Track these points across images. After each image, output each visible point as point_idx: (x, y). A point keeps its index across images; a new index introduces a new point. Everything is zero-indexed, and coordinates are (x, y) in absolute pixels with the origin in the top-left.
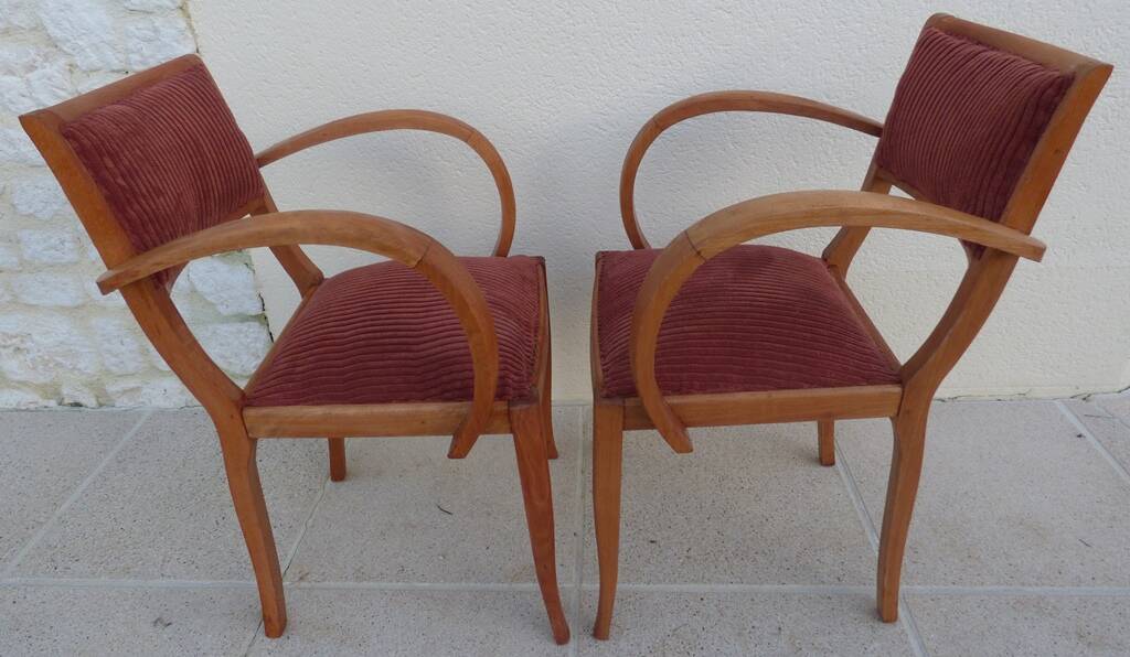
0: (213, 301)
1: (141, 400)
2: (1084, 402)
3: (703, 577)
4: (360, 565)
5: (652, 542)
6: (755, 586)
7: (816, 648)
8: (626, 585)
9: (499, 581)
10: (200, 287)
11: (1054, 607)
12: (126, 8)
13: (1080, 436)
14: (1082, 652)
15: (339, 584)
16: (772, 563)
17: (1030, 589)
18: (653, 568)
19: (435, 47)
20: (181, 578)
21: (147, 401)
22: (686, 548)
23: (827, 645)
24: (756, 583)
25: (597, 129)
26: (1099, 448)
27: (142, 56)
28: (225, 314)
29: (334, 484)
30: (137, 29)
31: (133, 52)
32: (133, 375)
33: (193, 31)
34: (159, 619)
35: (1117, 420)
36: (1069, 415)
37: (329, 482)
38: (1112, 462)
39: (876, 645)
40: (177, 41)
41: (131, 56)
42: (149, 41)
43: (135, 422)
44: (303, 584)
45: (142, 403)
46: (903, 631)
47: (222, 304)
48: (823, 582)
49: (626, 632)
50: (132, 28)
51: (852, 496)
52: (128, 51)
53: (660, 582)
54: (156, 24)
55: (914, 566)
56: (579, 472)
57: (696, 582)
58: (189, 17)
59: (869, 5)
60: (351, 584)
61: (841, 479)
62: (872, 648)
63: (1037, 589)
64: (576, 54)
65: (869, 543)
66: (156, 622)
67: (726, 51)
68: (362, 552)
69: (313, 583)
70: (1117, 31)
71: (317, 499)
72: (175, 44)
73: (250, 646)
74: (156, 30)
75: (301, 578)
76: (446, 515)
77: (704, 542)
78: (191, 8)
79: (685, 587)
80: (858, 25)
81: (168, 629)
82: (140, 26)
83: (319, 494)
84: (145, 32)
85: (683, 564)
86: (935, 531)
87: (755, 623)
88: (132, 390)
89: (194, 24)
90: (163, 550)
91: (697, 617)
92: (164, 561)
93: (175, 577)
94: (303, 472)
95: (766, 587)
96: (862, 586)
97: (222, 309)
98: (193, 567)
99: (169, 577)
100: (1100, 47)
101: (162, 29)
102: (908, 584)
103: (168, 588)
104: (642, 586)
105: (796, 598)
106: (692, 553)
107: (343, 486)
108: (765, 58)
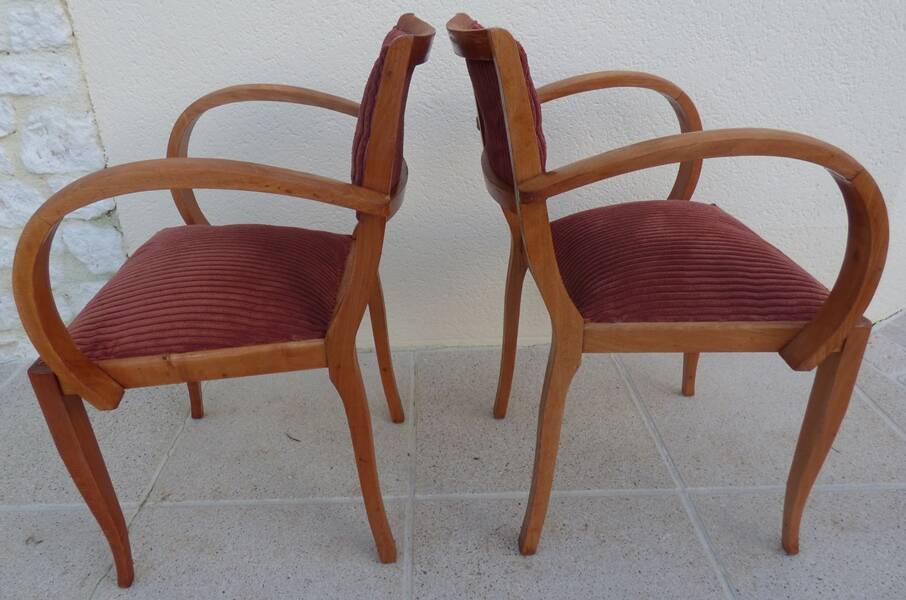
0: (86, 262)
3: (520, 486)
4: (217, 486)
5: (476, 459)
6: (564, 492)
7: (618, 540)
8: (454, 494)
9: (342, 495)
10: (72, 248)
14: (837, 535)
15: (198, 502)
16: (578, 473)
18: (477, 480)
19: (285, 34)
20: (52, 502)
22: (505, 463)
23: (627, 538)
24: (565, 489)
25: (424, 107)
27: (23, 38)
28: (95, 272)
29: (193, 420)
30: (19, 14)
31: (14, 35)
32: (8, 330)
33: (69, 16)
34: (30, 538)
37: (189, 419)
39: (668, 535)
40: (54, 24)
41: (13, 38)
42: (29, 25)
43: (10, 373)
44: (165, 503)
45: (19, 356)
46: (690, 524)
47: (93, 264)
48: (622, 487)
49: (454, 533)
50: (13, 13)
51: (644, 418)
52: (10, 34)
53: (483, 491)
54: (36, 9)
55: (697, 472)
56: (411, 404)
57: (514, 490)
58: (66, 4)
59: (650, 4)
60: (208, 502)
61: (634, 404)
62: (664, 538)
65: (659, 455)
66: (27, 541)
67: (533, 41)
69: (174, 502)
70: (848, 29)
71: (178, 432)
72: (52, 27)
74: (36, 15)
75: (163, 499)
76: (294, 442)
77: (520, 458)
79: (503, 495)
80: (642, 20)
81: (39, 546)
83: (181, 427)
84: (25, 16)
85: (503, 475)
86: (713, 443)
87: (565, 522)
88: (9, 345)
89: (70, 10)
90: (35, 480)
91: (516, 520)
92: (36, 488)
93: (46, 502)
94: (166, 411)
95: (574, 492)
96: (654, 489)
97: (92, 268)
99: (40, 502)
100: (835, 42)
101: (41, 14)
102: (692, 486)
103: (39, 511)
104: (468, 495)
105: (600, 500)
106: (510, 467)
107: (201, 422)
108: (565, 48)
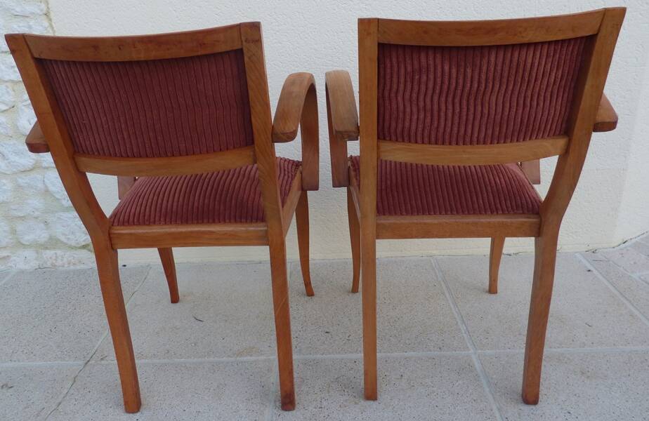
0: (60, 198)
1: (9, 264)
2: (593, 254)
3: (357, 350)
4: (140, 351)
5: (327, 333)
6: (388, 354)
7: (423, 385)
9: (229, 357)
10: (51, 188)
11: (569, 359)
12: (13, 14)
13: (589, 271)
14: (583, 381)
16: (399, 342)
17: (555, 350)
18: (326, 346)
20: (23, 361)
21: (14, 266)
22: (348, 335)
23: (430, 384)
24: (389, 352)
26: (600, 277)
28: (66, 205)
30: (19, 27)
32: (5, 247)
33: (53, 28)
34: (5, 385)
35: (611, 262)
36: (584, 261)
38: (606, 283)
39: (460, 382)
44: (103, 362)
45: (11, 267)
46: (477, 375)
47: (64, 199)
48: (431, 351)
50: (16, 26)
51: (452, 306)
53: (330, 354)
54: (31, 24)
55: (486, 340)
57: (352, 353)
58: (50, 20)
61: (445, 297)
62: (457, 384)
63: (559, 350)
64: (281, 43)
65: (460, 329)
66: (2, 387)
68: (143, 344)
69: (109, 361)
73: (64, 397)
74: (30, 28)
75: (102, 359)
76: (199, 322)
77: (359, 332)
78: (52, 15)
79: (344, 356)
81: (10, 390)
82: (21, 25)
84: (24, 28)
85: (345, 343)
87: (386, 373)
88: (5, 258)
89: (53, 24)
90: (13, 347)
91: (351, 372)
92: (13, 352)
93: (19, 361)
95: (395, 354)
96: (454, 352)
97: (64, 202)
98: (32, 355)
99: (15, 361)
101: (34, 26)
102: (482, 349)
103: (13, 368)
104: (319, 356)
105: (413, 359)
106: (350, 338)
